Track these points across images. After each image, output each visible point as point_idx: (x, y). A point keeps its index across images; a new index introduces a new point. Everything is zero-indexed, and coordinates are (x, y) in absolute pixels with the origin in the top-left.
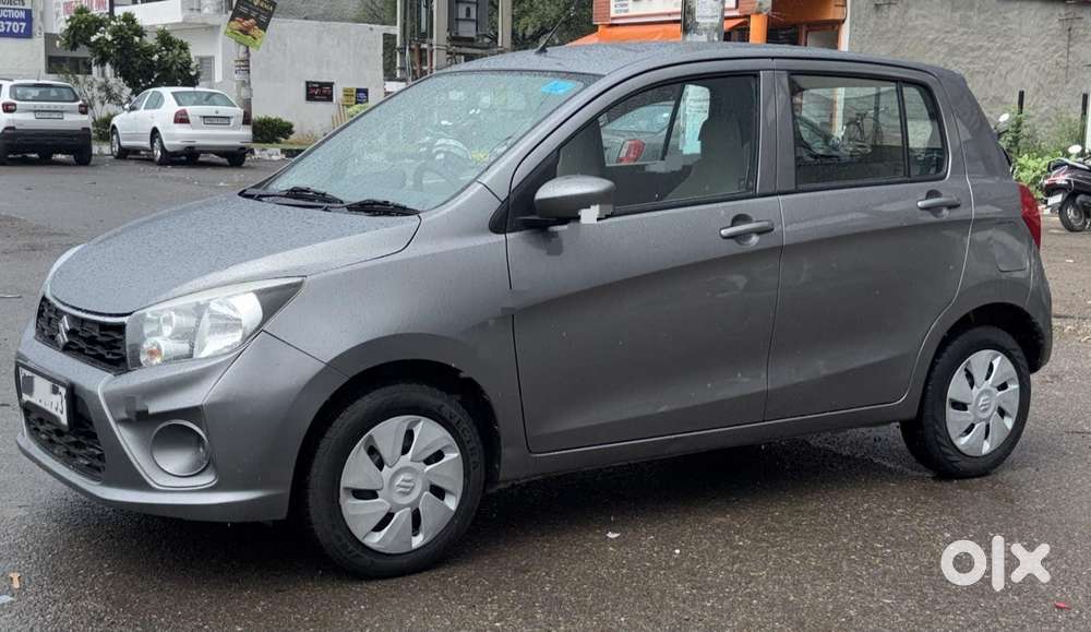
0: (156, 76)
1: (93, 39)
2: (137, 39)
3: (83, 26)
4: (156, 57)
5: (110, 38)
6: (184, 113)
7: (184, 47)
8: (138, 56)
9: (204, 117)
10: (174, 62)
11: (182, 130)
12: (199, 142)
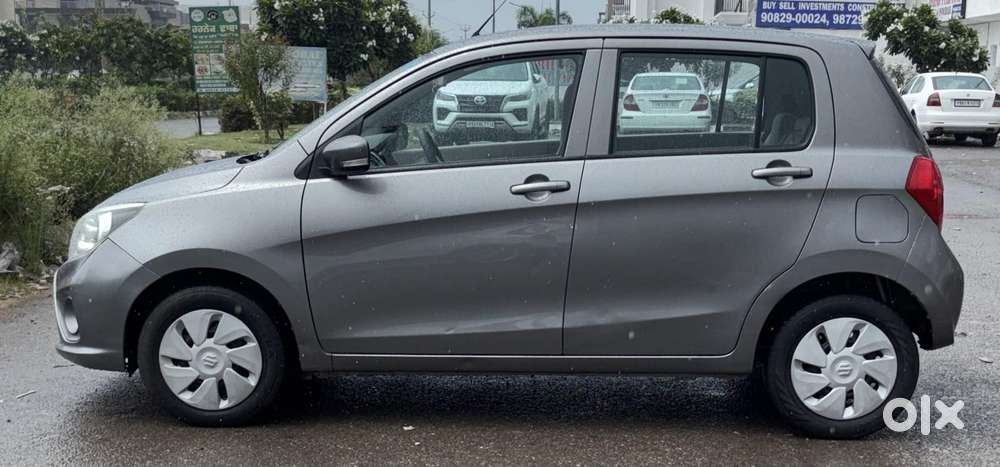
0: (942, 62)
1: (889, 30)
2: (927, 29)
3: (881, 18)
4: (943, 45)
5: (901, 28)
6: (937, 96)
7: (972, 35)
8: (926, 45)
9: (955, 100)
10: (958, 49)
11: (933, 112)
12: (947, 124)
